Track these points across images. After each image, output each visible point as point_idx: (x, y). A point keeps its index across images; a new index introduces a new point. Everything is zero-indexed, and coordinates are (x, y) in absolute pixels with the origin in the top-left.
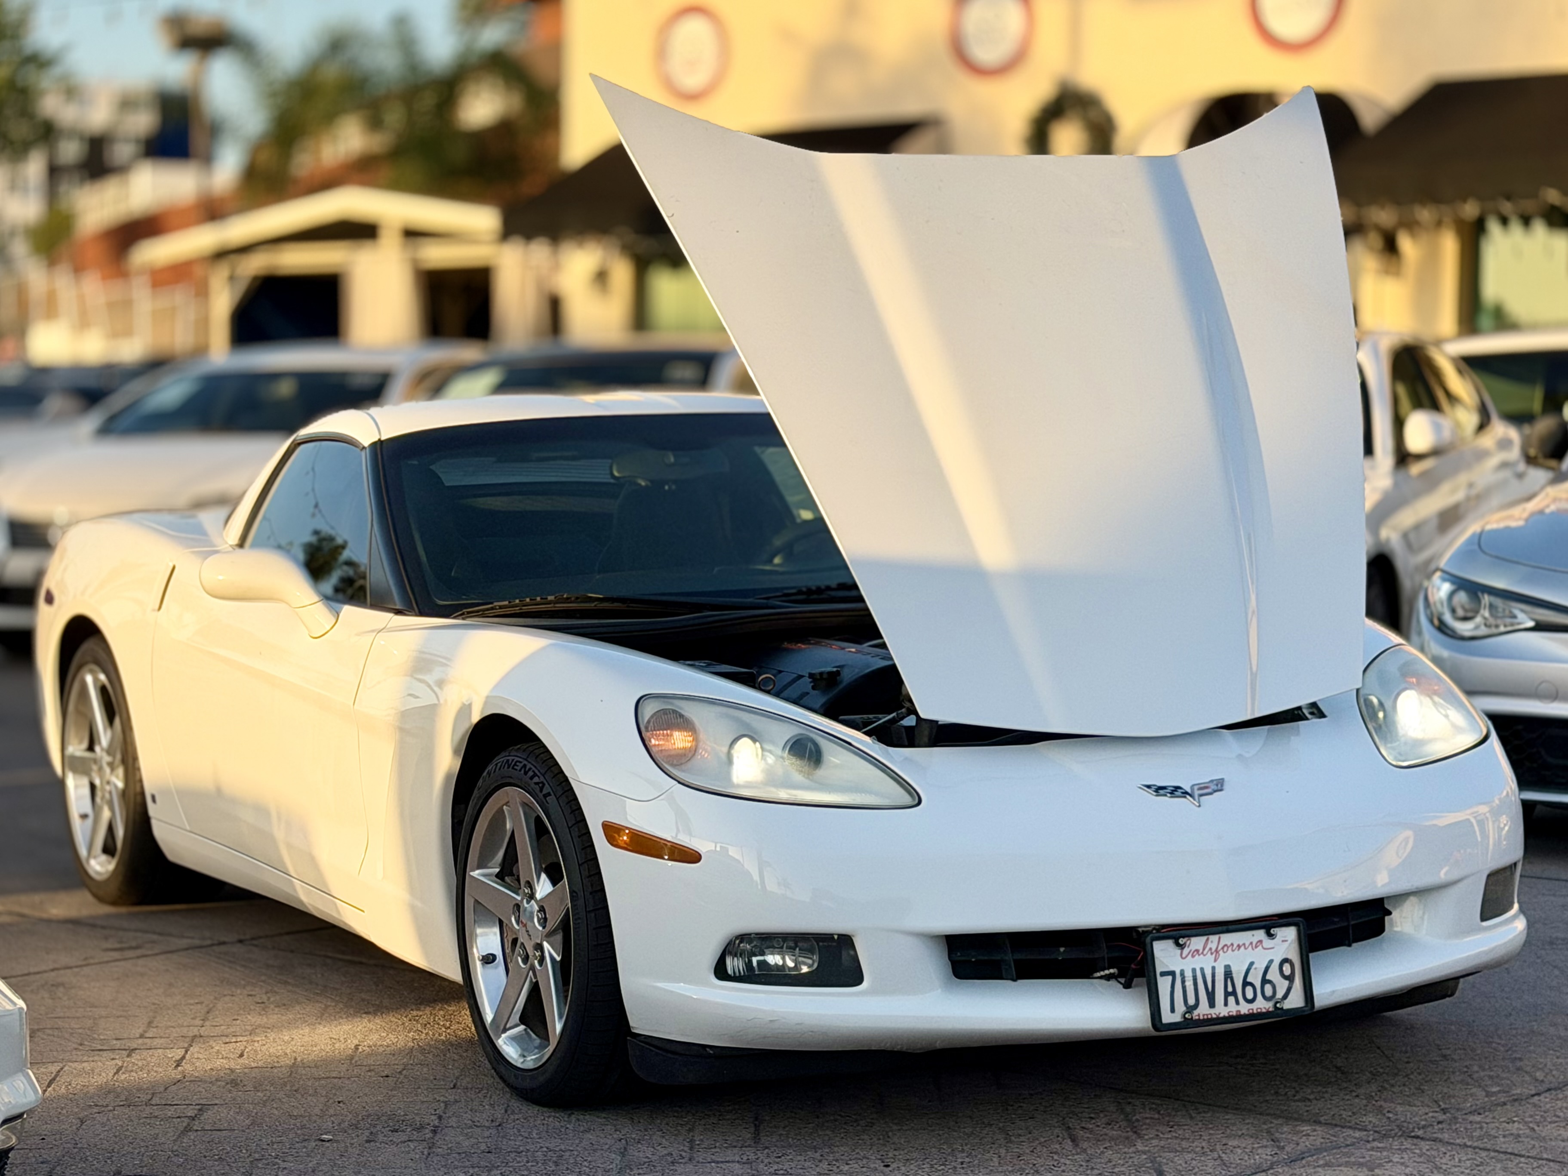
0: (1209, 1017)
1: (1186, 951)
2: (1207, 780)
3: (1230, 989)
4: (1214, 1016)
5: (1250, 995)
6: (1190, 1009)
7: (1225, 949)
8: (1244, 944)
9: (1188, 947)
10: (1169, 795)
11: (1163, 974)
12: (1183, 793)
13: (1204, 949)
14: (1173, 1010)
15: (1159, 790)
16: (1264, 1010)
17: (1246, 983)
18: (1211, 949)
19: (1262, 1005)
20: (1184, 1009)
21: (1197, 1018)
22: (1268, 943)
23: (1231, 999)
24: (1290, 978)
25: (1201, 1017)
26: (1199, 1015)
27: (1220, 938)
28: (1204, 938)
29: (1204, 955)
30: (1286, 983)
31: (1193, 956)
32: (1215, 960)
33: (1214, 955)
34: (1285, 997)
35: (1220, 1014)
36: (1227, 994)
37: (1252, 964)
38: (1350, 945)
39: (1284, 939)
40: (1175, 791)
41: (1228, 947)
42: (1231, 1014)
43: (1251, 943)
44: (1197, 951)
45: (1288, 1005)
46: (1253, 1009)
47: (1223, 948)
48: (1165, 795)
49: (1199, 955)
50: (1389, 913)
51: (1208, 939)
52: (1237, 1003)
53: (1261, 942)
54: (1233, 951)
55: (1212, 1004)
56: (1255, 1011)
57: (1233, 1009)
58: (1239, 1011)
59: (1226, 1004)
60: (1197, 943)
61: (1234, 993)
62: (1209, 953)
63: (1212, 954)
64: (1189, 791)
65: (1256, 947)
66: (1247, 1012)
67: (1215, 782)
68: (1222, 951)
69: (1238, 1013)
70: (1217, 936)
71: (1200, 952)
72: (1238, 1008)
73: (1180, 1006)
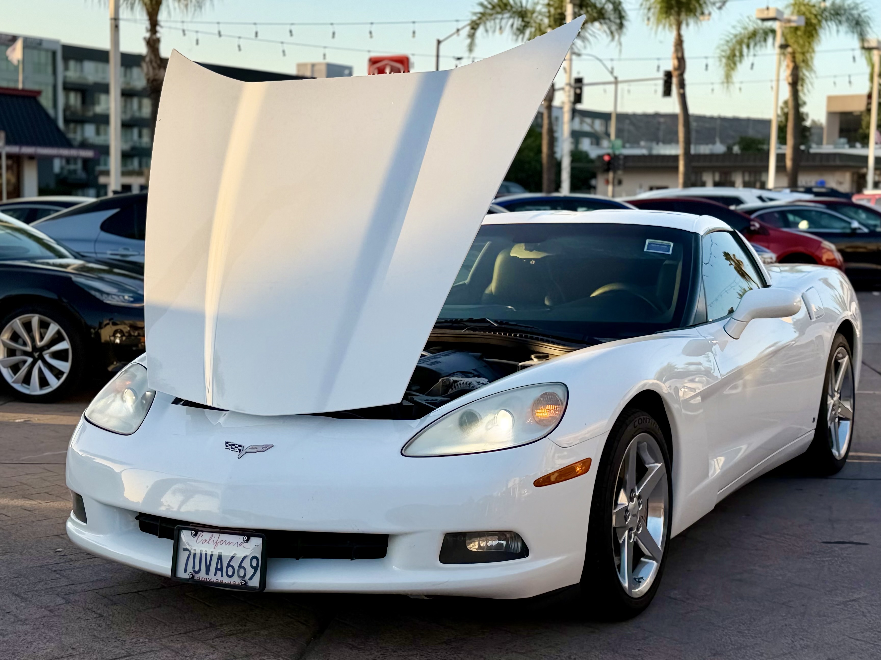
0: (205, 580)
1: (200, 539)
2: (259, 445)
3: (219, 567)
4: (208, 580)
5: (230, 573)
6: (195, 573)
7: (222, 542)
8: (233, 542)
9: (201, 537)
10: (232, 449)
11: (184, 550)
12: (239, 449)
13: (209, 540)
14: (185, 571)
15: (229, 446)
16: (237, 583)
17: (229, 565)
19: (236, 580)
20: (191, 571)
21: (198, 579)
22: (245, 544)
23: (219, 573)
24: (255, 569)
25: (201, 579)
29: (208, 544)
30: (253, 571)
31: (203, 543)
32: (214, 548)
33: (215, 544)
34: (250, 579)
35: (211, 579)
36: (217, 569)
37: (235, 555)
39: (256, 544)
42: (217, 581)
43: (237, 543)
44: (206, 540)
45: (250, 584)
46: (230, 581)
48: (230, 449)
51: (212, 535)
52: (222, 576)
53: (242, 543)
54: (225, 544)
55: (207, 573)
56: (232, 583)
57: (218, 578)
59: (215, 575)
60: (206, 536)
61: (221, 570)
62: (212, 542)
63: (213, 544)
64: (244, 449)
65: (238, 545)
66: (227, 582)
67: (266, 446)
68: (219, 543)
69: (222, 582)
70: (218, 535)
71: (207, 542)
72: (222, 578)
73: (190, 569)
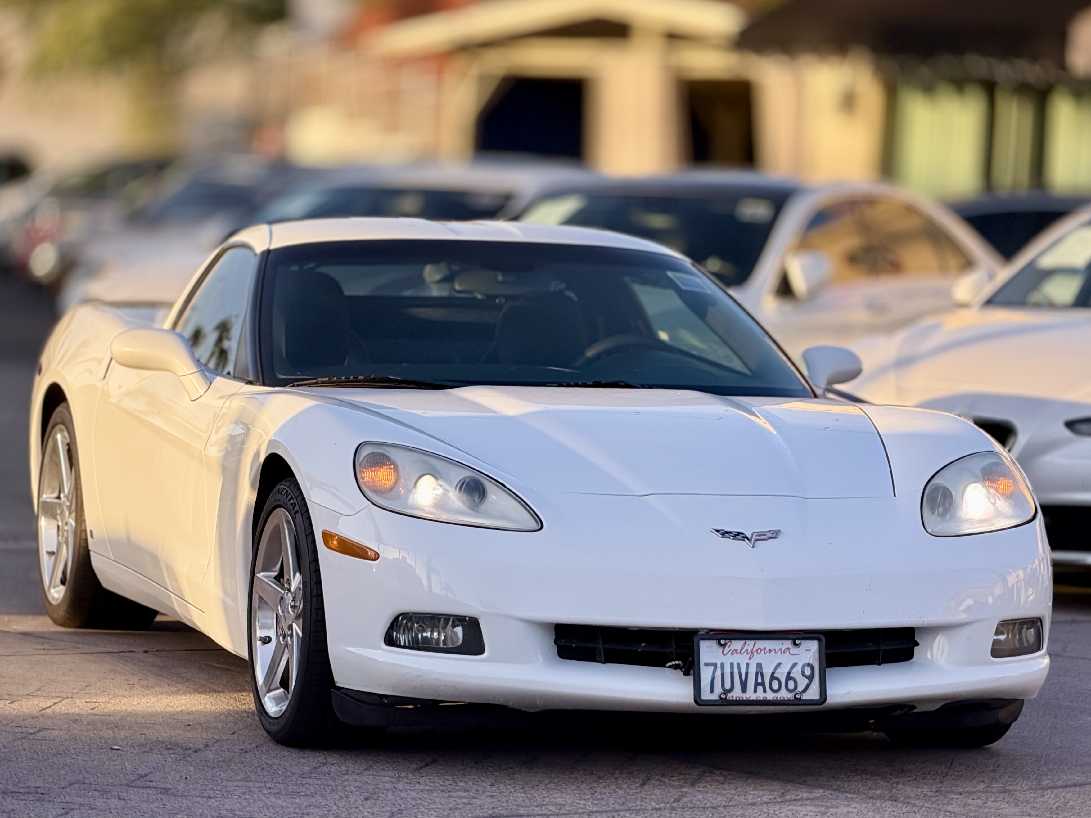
0: (741, 699)
1: (727, 649)
2: (767, 530)
3: (760, 680)
4: (745, 699)
5: (775, 685)
6: (726, 692)
7: (759, 651)
8: (775, 650)
9: (729, 647)
10: (731, 538)
11: (707, 664)
12: (743, 537)
13: (741, 650)
14: (712, 691)
15: (725, 534)
16: (786, 699)
17: (773, 678)
18: (747, 650)
19: (784, 695)
20: (721, 691)
21: (731, 698)
22: (794, 650)
23: (760, 688)
24: (810, 678)
25: (734, 699)
26: (733, 697)
27: (755, 643)
28: (743, 642)
29: (741, 654)
30: (807, 681)
31: (732, 654)
32: (750, 659)
33: (749, 655)
34: (805, 690)
35: (750, 697)
36: (757, 684)
37: (779, 665)
38: (879, 664)
39: (808, 649)
40: (739, 536)
41: (761, 650)
42: (758, 698)
43: (781, 649)
44: (736, 651)
45: (805, 697)
46: (777, 697)
47: (757, 650)
48: (729, 538)
49: (737, 653)
50: (917, 644)
51: (745, 643)
52: (765, 691)
53: (789, 649)
54: (765, 653)
55: (744, 690)
56: (779, 699)
57: (760, 695)
58: (766, 698)
59: (755, 691)
60: (737, 645)
61: (763, 684)
62: (746, 652)
63: (747, 654)
64: (749, 536)
65: (784, 652)
66: (772, 699)
67: (772, 532)
68: (756, 652)
69: (765, 699)
70: (753, 642)
71: (739, 651)
72: (765, 695)
73: (718, 689)
